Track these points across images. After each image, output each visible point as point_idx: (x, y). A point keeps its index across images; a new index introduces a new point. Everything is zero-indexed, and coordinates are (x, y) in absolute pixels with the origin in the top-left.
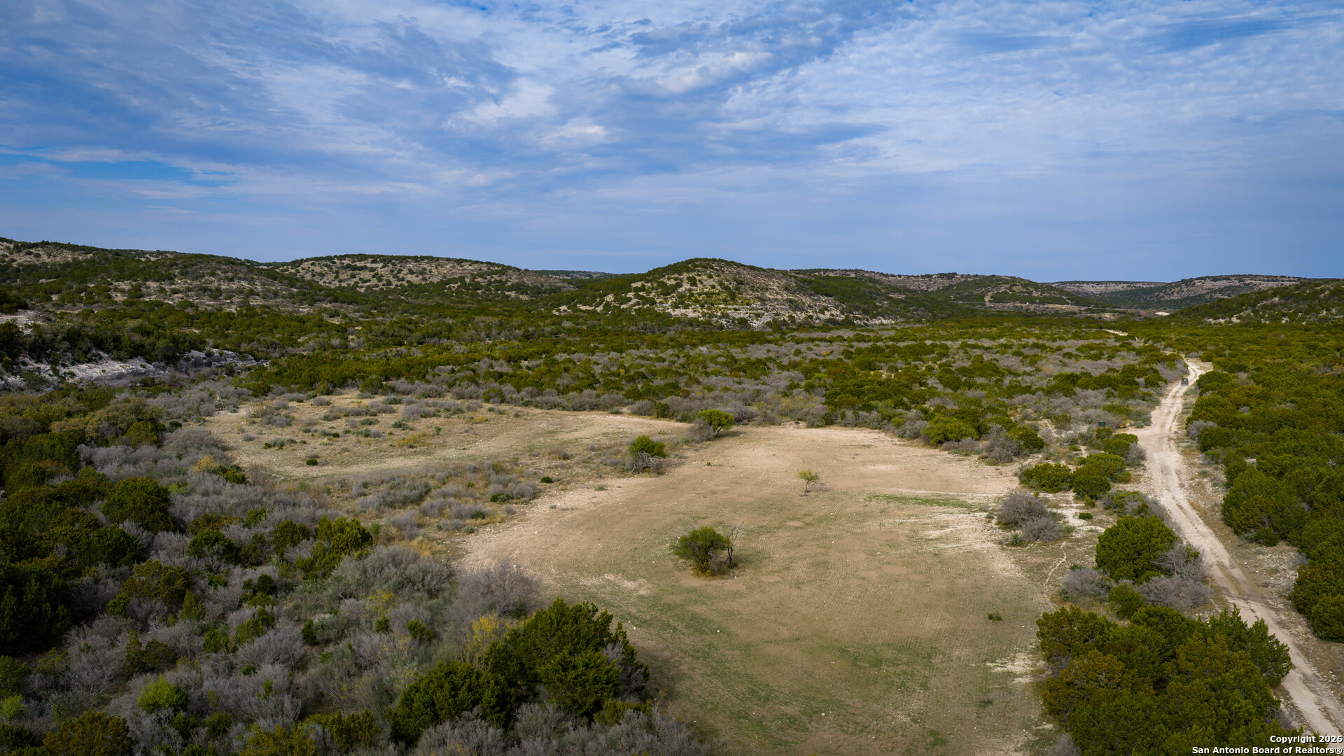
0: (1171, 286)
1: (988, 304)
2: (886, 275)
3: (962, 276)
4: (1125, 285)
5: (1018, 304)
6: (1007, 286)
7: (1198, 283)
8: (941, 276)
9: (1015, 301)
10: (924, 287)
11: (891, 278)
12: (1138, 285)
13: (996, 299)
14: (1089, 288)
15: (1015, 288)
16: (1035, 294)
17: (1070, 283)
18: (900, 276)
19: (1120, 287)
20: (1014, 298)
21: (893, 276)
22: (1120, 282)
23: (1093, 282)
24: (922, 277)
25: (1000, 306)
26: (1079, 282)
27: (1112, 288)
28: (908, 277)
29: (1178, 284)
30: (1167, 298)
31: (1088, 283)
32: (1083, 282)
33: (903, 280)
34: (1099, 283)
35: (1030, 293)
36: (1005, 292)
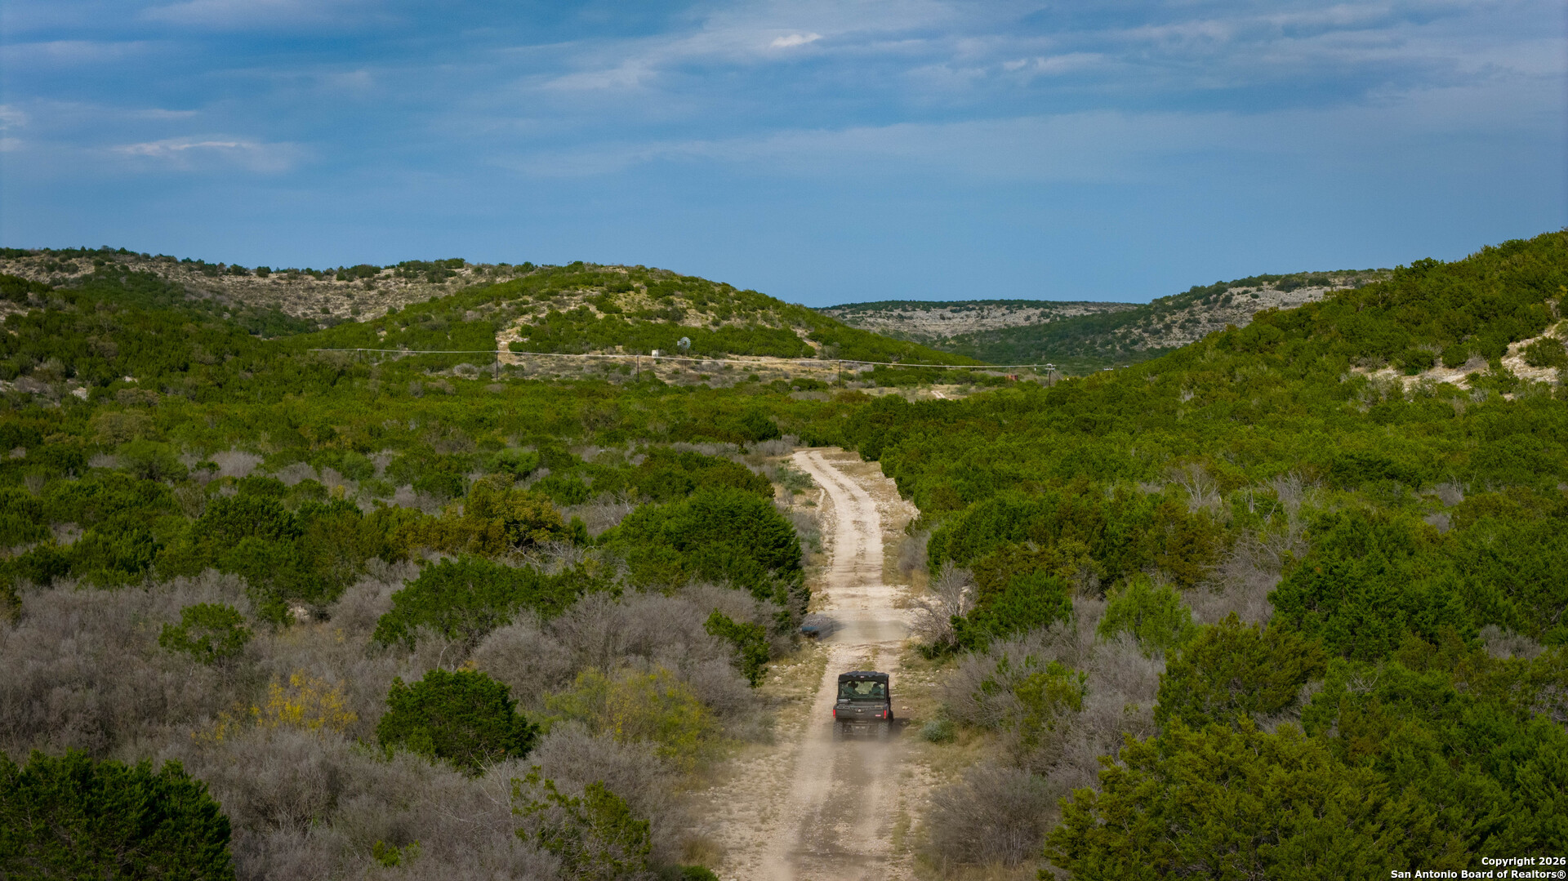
0: (1161, 307)
1: (505, 357)
2: (213, 270)
3: (479, 270)
4: (1034, 313)
5: (620, 357)
6: (596, 292)
7: (1239, 298)
8: (409, 270)
9: (611, 343)
10: (343, 310)
11: (227, 280)
12: (1071, 312)
13: (540, 340)
14: (930, 324)
15: (621, 301)
16: (694, 321)
17: (877, 307)
18: (263, 272)
19: (1019, 319)
20: (610, 336)
21: (238, 271)
22: (1019, 304)
23: (942, 305)
24: (343, 274)
25: (545, 363)
26: (902, 305)
27: (997, 320)
28: (294, 274)
29: (1183, 302)
30: (1152, 343)
31: (927, 306)
32: (915, 305)
33: (274, 288)
34: (960, 307)
35: (678, 315)
36: (581, 314)
